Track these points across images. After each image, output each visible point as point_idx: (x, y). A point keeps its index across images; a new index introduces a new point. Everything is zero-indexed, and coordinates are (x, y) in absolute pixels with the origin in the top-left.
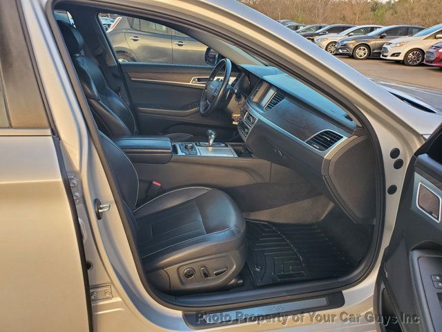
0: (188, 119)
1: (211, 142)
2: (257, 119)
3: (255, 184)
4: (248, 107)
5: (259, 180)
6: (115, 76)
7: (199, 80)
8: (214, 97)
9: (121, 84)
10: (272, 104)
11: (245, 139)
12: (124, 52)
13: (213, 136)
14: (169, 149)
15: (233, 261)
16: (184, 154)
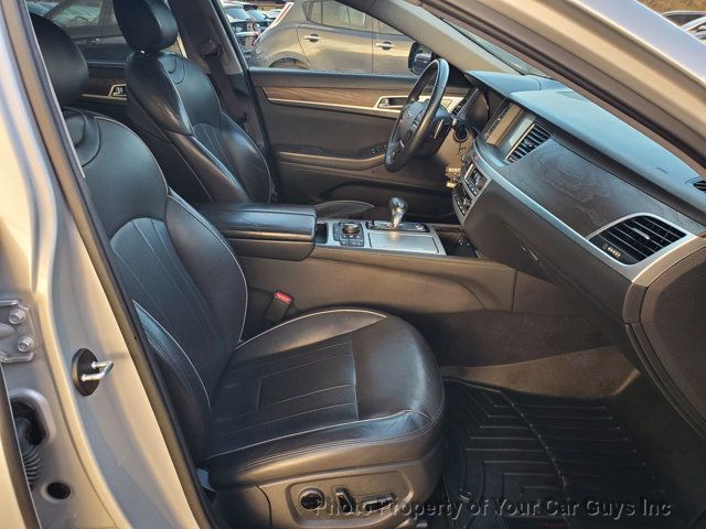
0: (367, 175)
1: (396, 221)
2: (489, 180)
3: (479, 311)
4: (475, 155)
5: (488, 304)
6: (238, 92)
7: (392, 101)
8: (411, 134)
9: (250, 109)
10: (524, 149)
11: (462, 219)
12: (295, 61)
13: (399, 210)
14: (309, 234)
15: (408, 482)
16: (338, 244)
